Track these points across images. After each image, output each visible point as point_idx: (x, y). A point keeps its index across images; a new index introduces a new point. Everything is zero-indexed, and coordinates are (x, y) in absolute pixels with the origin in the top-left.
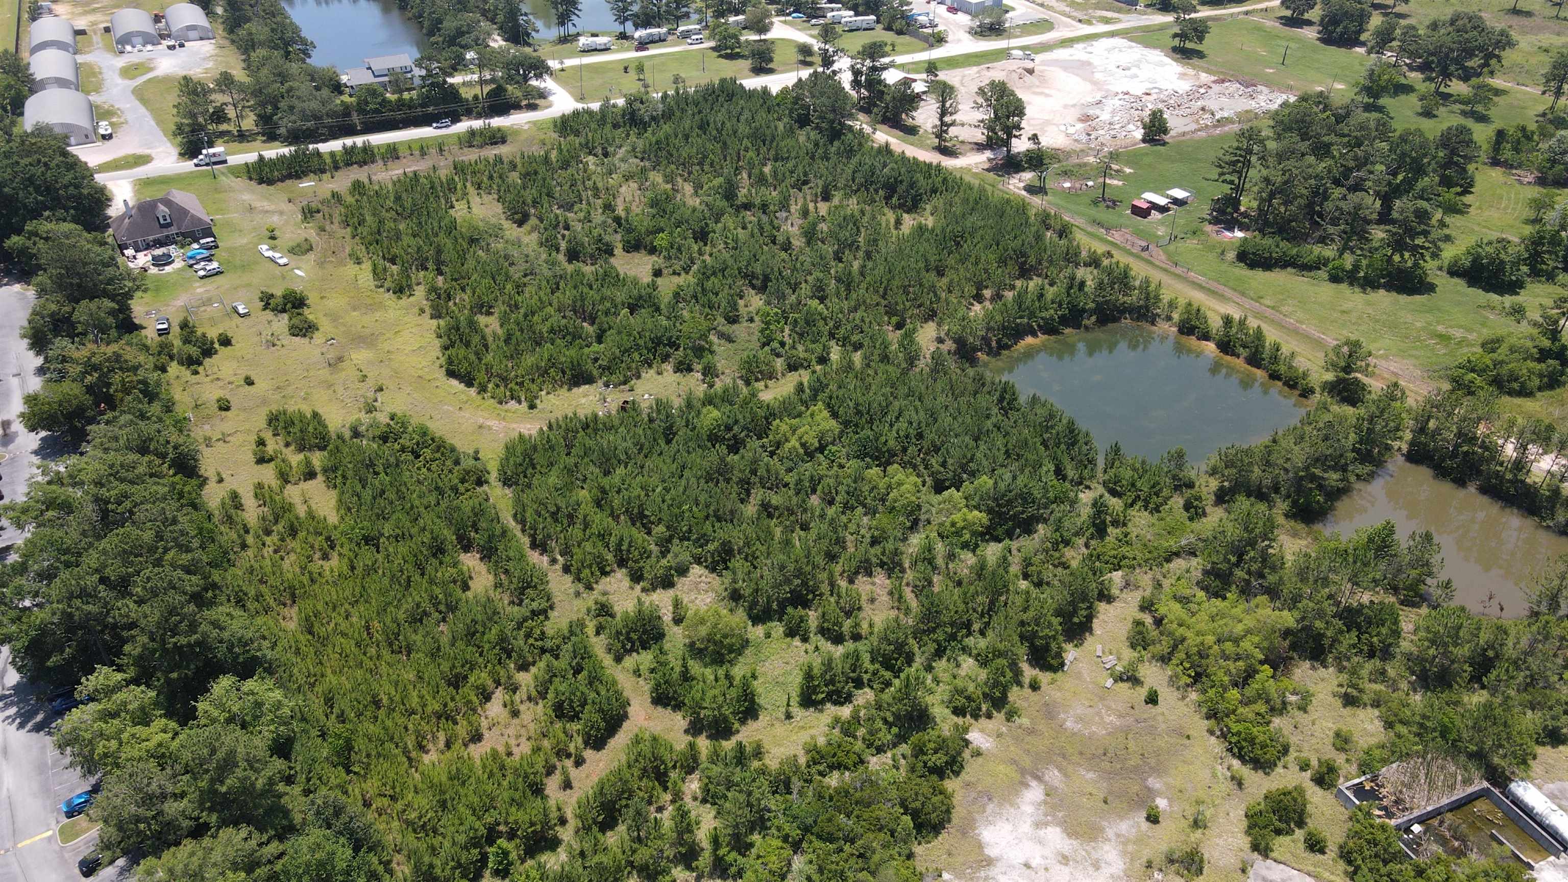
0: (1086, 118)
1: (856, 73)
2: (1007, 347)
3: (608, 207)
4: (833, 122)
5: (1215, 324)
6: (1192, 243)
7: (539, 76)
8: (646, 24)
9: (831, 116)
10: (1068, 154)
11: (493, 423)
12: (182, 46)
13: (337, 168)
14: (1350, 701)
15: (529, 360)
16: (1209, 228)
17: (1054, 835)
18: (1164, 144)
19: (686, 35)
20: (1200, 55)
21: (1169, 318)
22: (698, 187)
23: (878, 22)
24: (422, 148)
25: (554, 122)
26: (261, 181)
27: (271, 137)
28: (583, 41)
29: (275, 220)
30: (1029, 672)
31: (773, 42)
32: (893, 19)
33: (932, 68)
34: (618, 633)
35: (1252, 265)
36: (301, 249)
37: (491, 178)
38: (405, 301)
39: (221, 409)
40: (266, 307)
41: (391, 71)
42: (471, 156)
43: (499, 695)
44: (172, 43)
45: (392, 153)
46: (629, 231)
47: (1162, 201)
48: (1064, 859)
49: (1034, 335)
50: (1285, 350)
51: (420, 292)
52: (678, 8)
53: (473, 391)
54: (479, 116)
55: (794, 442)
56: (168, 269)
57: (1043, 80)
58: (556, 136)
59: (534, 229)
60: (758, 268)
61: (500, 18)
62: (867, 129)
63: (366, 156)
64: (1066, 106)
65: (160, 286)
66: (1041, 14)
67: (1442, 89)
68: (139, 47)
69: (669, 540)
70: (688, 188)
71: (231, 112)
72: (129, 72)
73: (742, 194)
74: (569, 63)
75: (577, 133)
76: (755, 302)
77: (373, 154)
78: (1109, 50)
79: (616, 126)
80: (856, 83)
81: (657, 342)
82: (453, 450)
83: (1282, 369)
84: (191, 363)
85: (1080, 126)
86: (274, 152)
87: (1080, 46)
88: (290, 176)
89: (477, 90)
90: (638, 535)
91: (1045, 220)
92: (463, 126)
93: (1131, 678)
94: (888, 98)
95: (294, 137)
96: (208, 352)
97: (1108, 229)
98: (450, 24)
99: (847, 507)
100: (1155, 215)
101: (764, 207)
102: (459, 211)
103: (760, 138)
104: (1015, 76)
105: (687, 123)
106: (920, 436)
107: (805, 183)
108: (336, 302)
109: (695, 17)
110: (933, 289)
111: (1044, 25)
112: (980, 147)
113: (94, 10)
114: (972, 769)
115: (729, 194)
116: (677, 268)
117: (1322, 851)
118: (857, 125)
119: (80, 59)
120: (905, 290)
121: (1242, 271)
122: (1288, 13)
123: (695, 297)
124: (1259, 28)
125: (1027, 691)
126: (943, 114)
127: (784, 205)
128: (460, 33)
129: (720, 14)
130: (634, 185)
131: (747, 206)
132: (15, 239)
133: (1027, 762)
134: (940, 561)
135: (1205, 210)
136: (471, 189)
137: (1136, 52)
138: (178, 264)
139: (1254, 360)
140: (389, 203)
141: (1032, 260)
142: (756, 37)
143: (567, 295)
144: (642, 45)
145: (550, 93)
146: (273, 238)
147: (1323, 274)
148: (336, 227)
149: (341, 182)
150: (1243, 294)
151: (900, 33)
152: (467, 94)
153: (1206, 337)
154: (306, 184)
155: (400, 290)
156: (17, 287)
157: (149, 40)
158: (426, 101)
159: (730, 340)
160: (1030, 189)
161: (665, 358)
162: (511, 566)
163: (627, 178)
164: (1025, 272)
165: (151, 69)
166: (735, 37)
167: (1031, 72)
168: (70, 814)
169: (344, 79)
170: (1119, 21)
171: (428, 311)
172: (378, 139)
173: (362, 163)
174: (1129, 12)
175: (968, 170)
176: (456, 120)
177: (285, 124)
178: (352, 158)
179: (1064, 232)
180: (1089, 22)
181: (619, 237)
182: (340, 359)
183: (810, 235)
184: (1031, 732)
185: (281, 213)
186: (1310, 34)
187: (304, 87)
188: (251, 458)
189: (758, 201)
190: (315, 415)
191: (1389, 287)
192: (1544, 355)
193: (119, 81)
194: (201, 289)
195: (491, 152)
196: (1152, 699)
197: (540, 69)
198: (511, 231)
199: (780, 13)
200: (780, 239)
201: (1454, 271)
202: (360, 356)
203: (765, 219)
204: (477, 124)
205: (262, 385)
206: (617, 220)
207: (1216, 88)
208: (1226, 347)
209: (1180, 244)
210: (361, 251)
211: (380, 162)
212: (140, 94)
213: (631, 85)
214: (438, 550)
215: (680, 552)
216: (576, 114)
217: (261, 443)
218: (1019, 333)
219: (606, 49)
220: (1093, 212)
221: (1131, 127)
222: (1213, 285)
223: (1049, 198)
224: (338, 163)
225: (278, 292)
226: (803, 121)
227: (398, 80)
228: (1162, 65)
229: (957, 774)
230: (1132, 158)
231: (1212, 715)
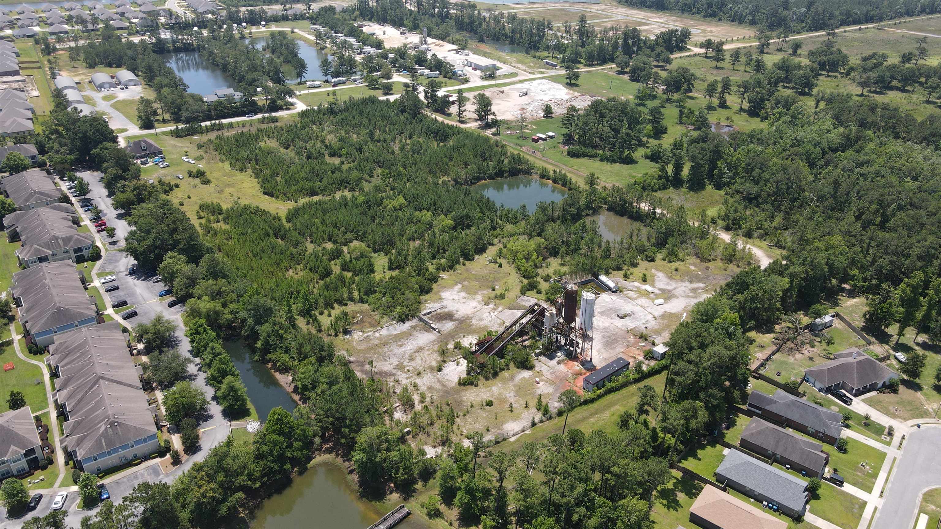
0: (522, 109)
1: (426, 93)
2: (474, 183)
3: (323, 142)
4: (414, 110)
5: (551, 173)
6: (553, 150)
7: (290, 96)
8: (337, 76)
9: (414, 108)
10: (511, 122)
11: (282, 207)
12: (127, 88)
13: (208, 132)
14: (562, 265)
15: (294, 188)
16: (560, 145)
17: (463, 294)
18: (552, 118)
19: (354, 81)
20: (577, 85)
21: (537, 173)
22: (358, 134)
23: (440, 74)
24: (243, 124)
25: (299, 113)
26: (177, 137)
27: (177, 120)
28: (308, 83)
29: (186, 149)
30: (461, 260)
31: (393, 83)
32: (447, 72)
33: (460, 92)
34: (329, 253)
35: (572, 157)
36: (199, 158)
37: (273, 133)
38: (243, 174)
39: (180, 205)
40: (189, 176)
41: (225, 96)
42: (264, 126)
43: (291, 271)
44: (123, 87)
45: (231, 126)
46: (331, 149)
47: (543, 136)
48: (465, 298)
49: (485, 180)
50: (574, 180)
51: (250, 171)
52: (351, 69)
53: (273, 199)
54: (265, 112)
55: (390, 205)
56: (147, 165)
57: (508, 95)
58: (299, 119)
59: (293, 150)
60: (381, 159)
61: (271, 74)
62: (429, 114)
63: (221, 127)
64: (515, 105)
65: (146, 171)
66: (514, 70)
67: (670, 97)
68: (108, 89)
69: (346, 233)
70: (355, 136)
71: (160, 111)
72: (106, 98)
73: (376, 137)
74: (303, 92)
75: (308, 117)
76: (379, 171)
77: (223, 126)
78: (539, 84)
79: (324, 114)
80: (426, 97)
81: (342, 181)
82: (268, 212)
83: (572, 186)
84: (166, 192)
85: (519, 112)
86: (181, 126)
87: (527, 83)
88: (189, 135)
89: (265, 102)
90: (336, 230)
91: (497, 144)
92: (259, 116)
93: (495, 262)
94: (439, 102)
95: (187, 122)
96: (171, 189)
97: (521, 146)
98: (249, 77)
99: (408, 224)
100: (541, 142)
101: (385, 141)
102: (262, 144)
103: (383, 117)
104: (496, 94)
105: (354, 112)
106: (435, 204)
107: (402, 133)
108: (216, 174)
109: (359, 73)
110: (447, 163)
111: (514, 75)
112: (476, 120)
113: (80, 74)
114: (440, 282)
115: (371, 136)
116: (350, 161)
117: (540, 293)
118: (425, 113)
119: (83, 94)
120: (437, 164)
121: (569, 159)
122: (620, 69)
123: (356, 168)
124: (606, 75)
125: (461, 266)
126: (460, 107)
127: (393, 140)
128: (254, 80)
129: (370, 72)
130: (332, 135)
131: (378, 141)
132: (94, 150)
133: (458, 280)
134: (437, 235)
135: (561, 139)
136: (265, 138)
137: (551, 84)
138: (151, 164)
139: (564, 185)
140: (233, 142)
141: (487, 155)
142: (386, 81)
143: (307, 168)
144: (335, 85)
145: (295, 104)
146: (187, 155)
147: (598, 159)
148: (211, 151)
149: (212, 136)
150: (566, 166)
151: (450, 78)
152: (260, 103)
153: (549, 179)
154: (196, 137)
155: (241, 170)
156: (88, 172)
157: (111, 85)
158: (243, 106)
159: (370, 182)
160: (494, 134)
161: (345, 187)
162: (293, 239)
163: (330, 133)
164: (484, 160)
165: (116, 97)
166: (376, 80)
167: (502, 92)
168: (160, 296)
169: (205, 99)
170: (547, 73)
171: (253, 176)
172: (225, 121)
173: (218, 130)
174: (552, 69)
175: (470, 128)
176: (256, 114)
177: (184, 114)
178: (213, 128)
179: (503, 146)
180: (534, 74)
181: (327, 152)
182: (222, 191)
183: (402, 149)
184: (461, 274)
185: (188, 147)
186: (626, 77)
187: (191, 101)
188: (196, 217)
189: (382, 139)
190: (218, 203)
191: (620, 162)
192: (660, 177)
193: (103, 102)
194: (162, 172)
195: (273, 125)
196: (500, 266)
197: (291, 93)
198: (283, 150)
199: (397, 71)
200: (390, 151)
201: (647, 157)
202: (230, 190)
203: (385, 145)
204: (266, 115)
205: (193, 199)
206: (326, 146)
207: (580, 98)
208: (555, 181)
209: (548, 151)
210: (224, 158)
211: (226, 130)
212: (114, 106)
213: (331, 99)
214: (268, 235)
215: (349, 235)
216: (307, 110)
217: (198, 212)
218: (479, 179)
219: (319, 87)
220: (517, 141)
221: (540, 112)
222: (556, 163)
223: (501, 137)
224: (208, 130)
225: (194, 171)
226: (403, 111)
227: (230, 98)
228: (560, 89)
229: (436, 282)
230: (536, 122)
231: (519, 269)
